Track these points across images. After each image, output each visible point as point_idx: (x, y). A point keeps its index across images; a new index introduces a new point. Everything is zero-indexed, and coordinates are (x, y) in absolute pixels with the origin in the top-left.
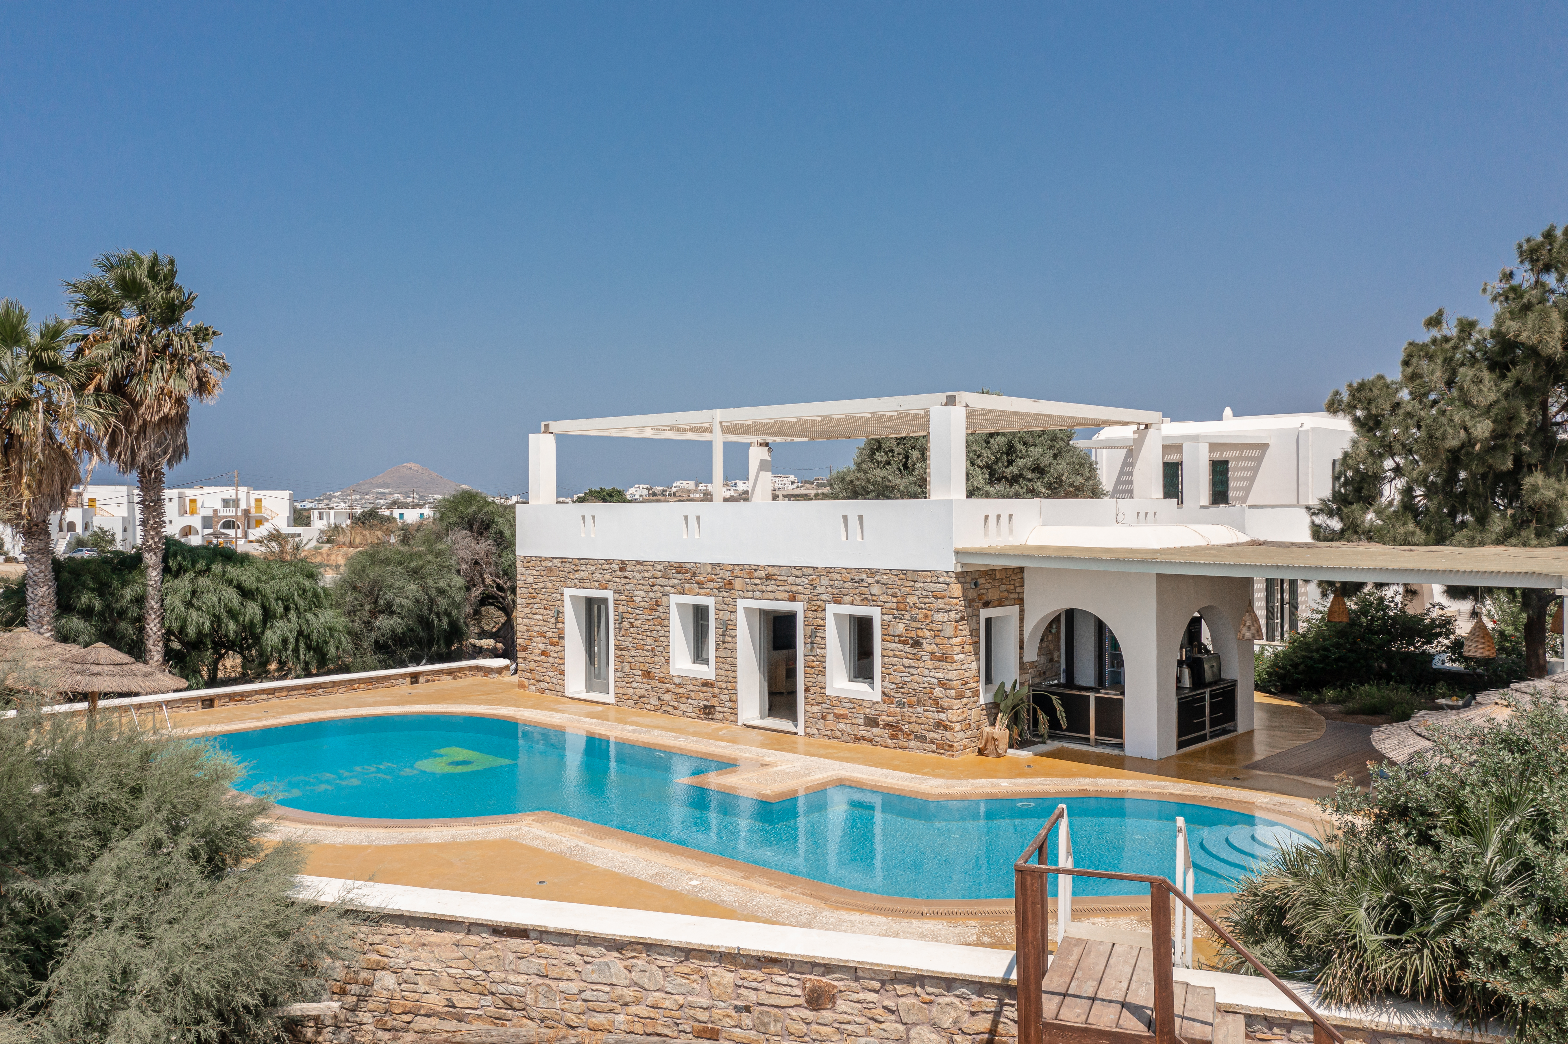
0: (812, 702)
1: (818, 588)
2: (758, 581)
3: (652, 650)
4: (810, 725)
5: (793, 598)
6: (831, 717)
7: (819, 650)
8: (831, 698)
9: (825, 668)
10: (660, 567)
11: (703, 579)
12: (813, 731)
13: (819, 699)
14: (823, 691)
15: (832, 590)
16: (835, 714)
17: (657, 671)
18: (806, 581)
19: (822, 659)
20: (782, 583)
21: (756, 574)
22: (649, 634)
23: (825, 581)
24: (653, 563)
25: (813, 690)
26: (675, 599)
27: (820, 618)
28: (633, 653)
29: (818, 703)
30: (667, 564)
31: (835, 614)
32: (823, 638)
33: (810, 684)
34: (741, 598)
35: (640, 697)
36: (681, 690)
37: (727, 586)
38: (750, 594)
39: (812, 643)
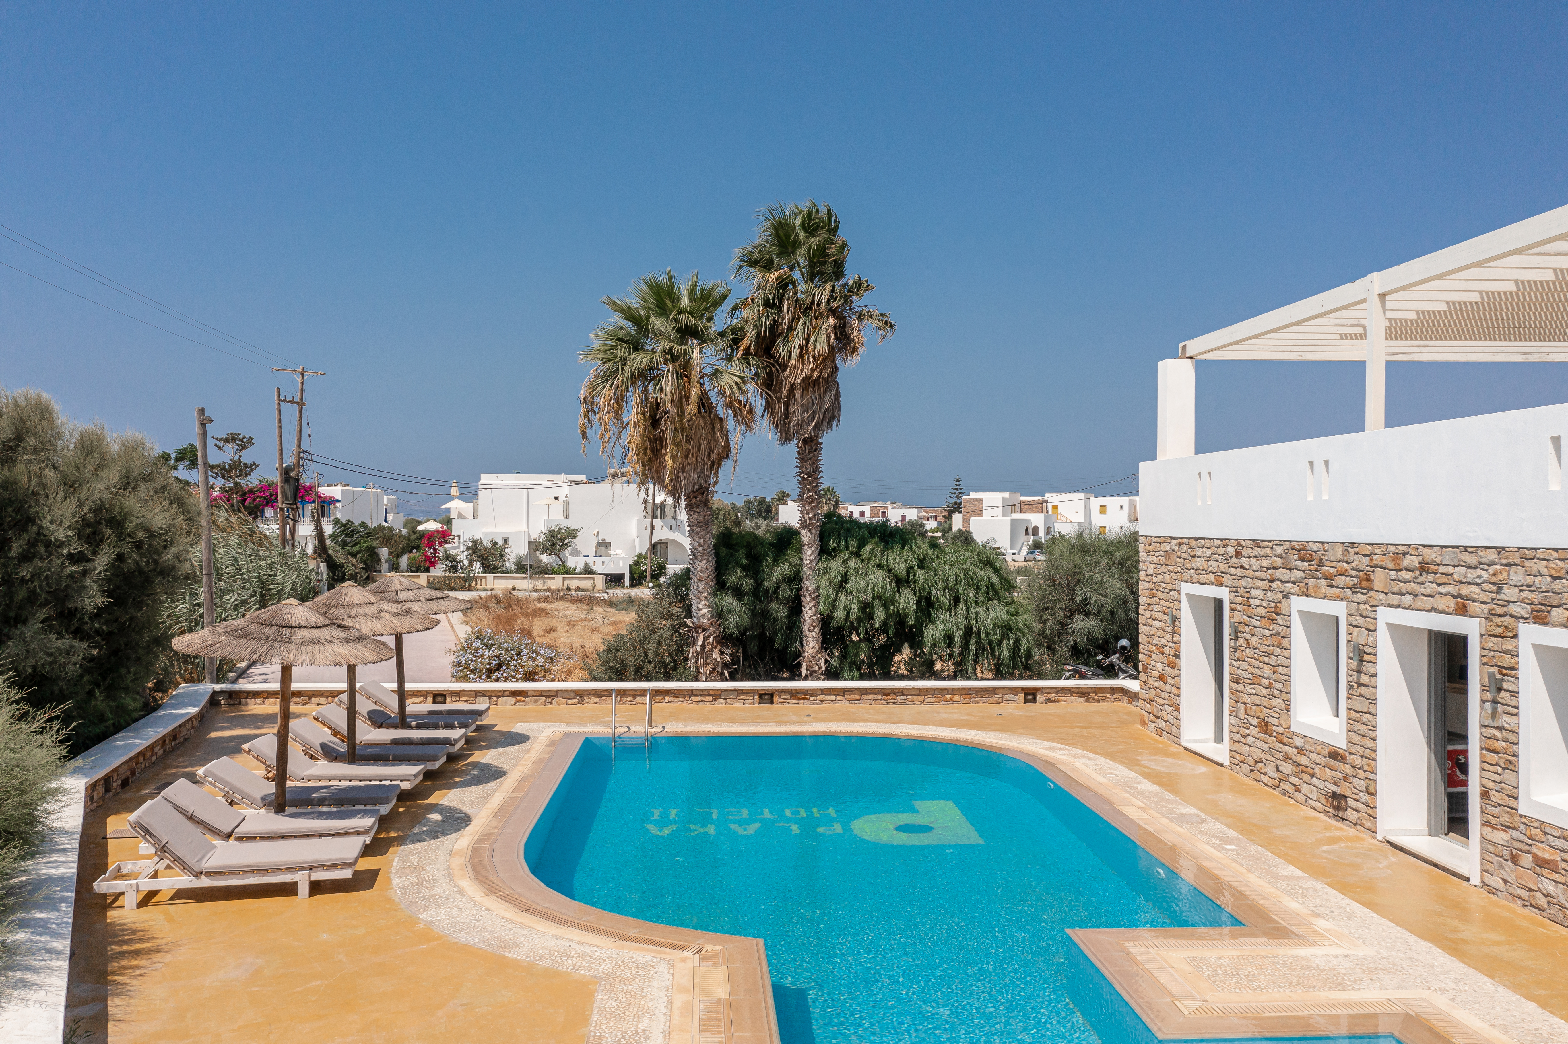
0: (1494, 821)
1: (1505, 590)
2: (1408, 575)
3: (1270, 687)
4: (1490, 868)
5: (1462, 611)
6: (1527, 860)
7: (1506, 718)
8: (1528, 822)
9: (1516, 756)
10: (1279, 550)
11: (1331, 570)
12: (1495, 882)
13: (1505, 819)
14: (1512, 803)
15: (1531, 596)
16: (1535, 857)
17: (1275, 722)
18: (1485, 576)
19: (1512, 737)
20: (1444, 579)
21: (1407, 561)
22: (1266, 659)
23: (1517, 576)
24: (1272, 543)
25: (1495, 797)
26: (1297, 604)
27: (1507, 652)
28: (1248, 688)
29: (1506, 827)
30: (1287, 545)
31: (1535, 646)
32: (1514, 693)
33: (1491, 785)
34: (1383, 605)
35: (1257, 762)
36: (1303, 760)
37: (1364, 584)
38: (1395, 599)
39: (1495, 702)
